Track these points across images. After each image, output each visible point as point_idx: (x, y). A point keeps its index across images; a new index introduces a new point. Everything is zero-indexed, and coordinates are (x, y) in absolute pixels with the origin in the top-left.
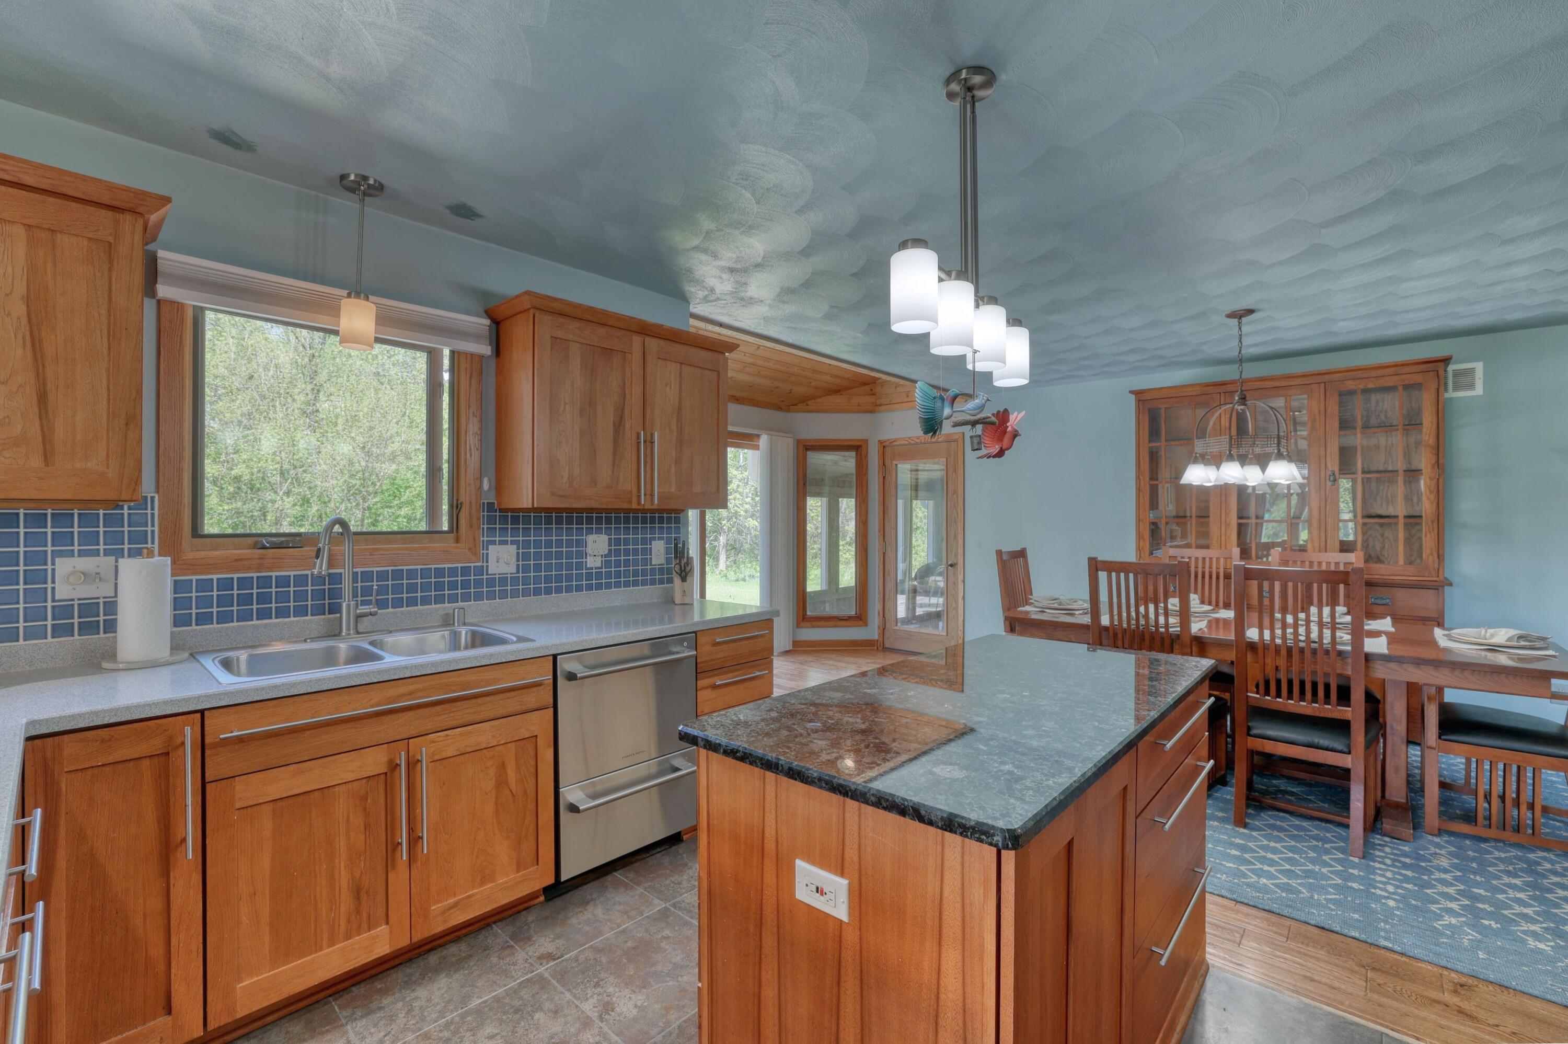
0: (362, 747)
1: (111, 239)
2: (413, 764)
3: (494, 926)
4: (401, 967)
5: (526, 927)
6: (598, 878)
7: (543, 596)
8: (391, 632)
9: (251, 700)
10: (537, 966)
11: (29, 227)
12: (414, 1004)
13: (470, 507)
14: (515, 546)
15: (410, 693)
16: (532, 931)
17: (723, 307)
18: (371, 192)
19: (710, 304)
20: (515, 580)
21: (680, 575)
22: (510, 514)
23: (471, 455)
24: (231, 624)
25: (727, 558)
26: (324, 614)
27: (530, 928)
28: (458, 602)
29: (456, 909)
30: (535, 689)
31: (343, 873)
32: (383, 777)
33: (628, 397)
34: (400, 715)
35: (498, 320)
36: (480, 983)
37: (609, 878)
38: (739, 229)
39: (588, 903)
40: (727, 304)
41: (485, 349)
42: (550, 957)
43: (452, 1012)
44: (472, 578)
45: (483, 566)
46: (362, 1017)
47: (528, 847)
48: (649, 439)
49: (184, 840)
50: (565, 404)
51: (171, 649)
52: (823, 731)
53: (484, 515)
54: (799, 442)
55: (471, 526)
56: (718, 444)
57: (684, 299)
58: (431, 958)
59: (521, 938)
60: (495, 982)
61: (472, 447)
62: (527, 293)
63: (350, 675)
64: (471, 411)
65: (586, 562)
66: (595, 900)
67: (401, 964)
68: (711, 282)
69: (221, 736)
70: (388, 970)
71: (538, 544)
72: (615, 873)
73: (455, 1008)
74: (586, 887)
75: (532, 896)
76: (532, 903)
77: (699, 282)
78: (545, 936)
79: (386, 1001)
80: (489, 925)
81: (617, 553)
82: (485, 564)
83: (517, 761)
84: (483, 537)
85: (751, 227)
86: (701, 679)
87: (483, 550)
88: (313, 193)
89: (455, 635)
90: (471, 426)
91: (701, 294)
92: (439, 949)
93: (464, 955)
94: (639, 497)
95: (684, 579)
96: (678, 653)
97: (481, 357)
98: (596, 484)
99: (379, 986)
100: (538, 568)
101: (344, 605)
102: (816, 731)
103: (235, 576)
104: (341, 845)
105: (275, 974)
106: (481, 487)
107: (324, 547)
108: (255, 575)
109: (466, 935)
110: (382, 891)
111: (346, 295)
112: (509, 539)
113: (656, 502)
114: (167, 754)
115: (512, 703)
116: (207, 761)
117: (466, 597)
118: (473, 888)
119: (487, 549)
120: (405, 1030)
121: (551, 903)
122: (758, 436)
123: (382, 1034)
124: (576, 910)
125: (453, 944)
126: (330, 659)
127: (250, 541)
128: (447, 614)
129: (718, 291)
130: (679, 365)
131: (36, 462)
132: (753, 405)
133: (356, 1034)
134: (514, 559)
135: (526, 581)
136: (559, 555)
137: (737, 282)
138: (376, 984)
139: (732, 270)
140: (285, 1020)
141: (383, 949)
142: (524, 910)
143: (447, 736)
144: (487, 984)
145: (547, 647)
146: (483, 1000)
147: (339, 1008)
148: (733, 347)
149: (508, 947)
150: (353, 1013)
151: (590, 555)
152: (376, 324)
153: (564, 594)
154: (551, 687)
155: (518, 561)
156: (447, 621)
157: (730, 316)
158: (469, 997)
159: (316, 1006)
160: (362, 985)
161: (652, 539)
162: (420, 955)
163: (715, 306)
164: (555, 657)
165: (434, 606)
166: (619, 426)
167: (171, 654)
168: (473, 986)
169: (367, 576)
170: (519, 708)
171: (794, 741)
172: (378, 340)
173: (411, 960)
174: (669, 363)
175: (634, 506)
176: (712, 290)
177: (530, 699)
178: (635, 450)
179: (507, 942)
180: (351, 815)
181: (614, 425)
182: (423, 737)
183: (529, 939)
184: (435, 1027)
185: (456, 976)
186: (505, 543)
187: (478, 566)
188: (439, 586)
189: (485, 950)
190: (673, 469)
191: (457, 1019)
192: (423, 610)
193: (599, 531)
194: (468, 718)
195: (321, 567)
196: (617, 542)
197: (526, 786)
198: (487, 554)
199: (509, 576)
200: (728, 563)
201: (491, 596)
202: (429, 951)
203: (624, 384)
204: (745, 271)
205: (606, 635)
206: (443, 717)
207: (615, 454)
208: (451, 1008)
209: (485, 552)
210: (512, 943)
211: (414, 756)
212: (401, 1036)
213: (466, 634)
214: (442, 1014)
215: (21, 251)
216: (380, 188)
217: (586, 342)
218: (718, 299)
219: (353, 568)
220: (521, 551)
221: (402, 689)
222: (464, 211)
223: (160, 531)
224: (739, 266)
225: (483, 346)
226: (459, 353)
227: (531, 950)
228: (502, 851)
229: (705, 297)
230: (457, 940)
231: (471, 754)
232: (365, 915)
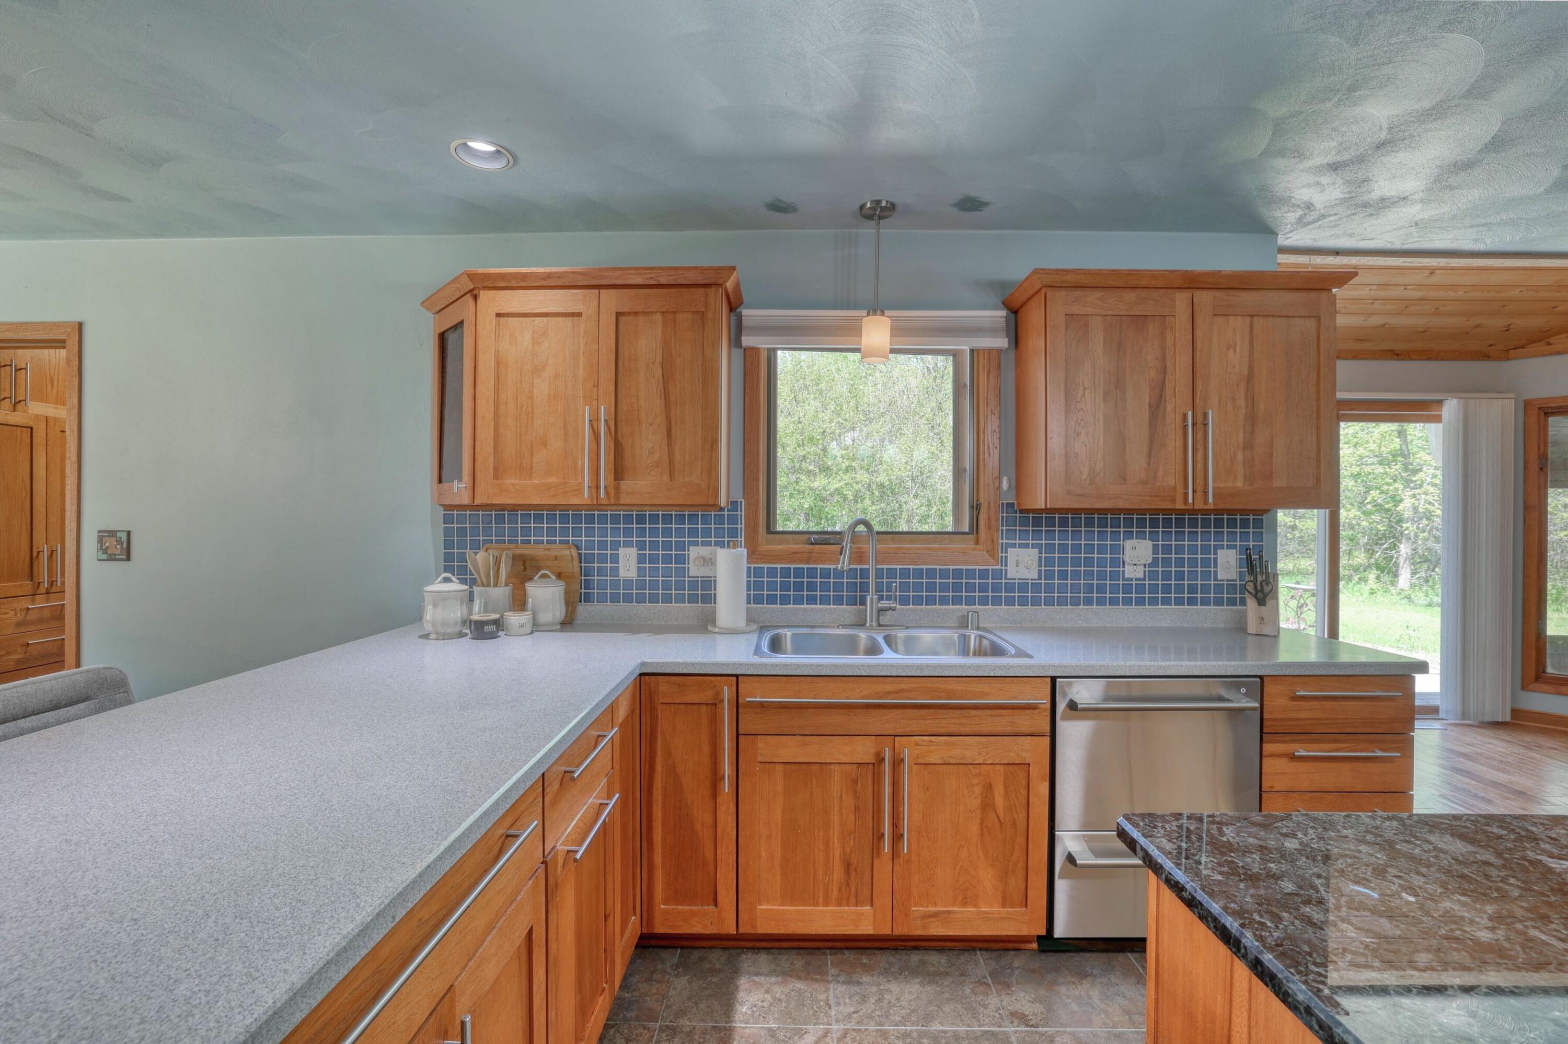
0: (853, 733)
1: (703, 309)
2: (897, 762)
3: (978, 952)
4: (887, 952)
5: (1009, 971)
6: (1106, 951)
7: (1069, 607)
8: (908, 628)
9: (768, 673)
10: (1007, 1022)
11: (663, 313)
12: (885, 996)
13: (989, 508)
14: (1037, 550)
15: (897, 692)
16: (1014, 980)
17: (1334, 226)
18: (885, 214)
19: (1310, 227)
20: (1036, 587)
21: (1255, 596)
22: (1031, 515)
23: (989, 454)
24: (789, 606)
25: (1414, 573)
26: (856, 605)
27: (1012, 974)
28: (975, 605)
29: (936, 919)
30: (1028, 712)
31: (836, 844)
32: (871, 766)
33: (1169, 370)
34: (888, 711)
35: (1016, 309)
36: (947, 1008)
37: (1120, 957)
38: (1329, 99)
39: (1086, 976)
40: (1340, 219)
41: (1001, 342)
42: (1022, 1018)
43: (913, 1024)
44: (990, 581)
45: (1002, 570)
46: (844, 983)
47: (1015, 883)
48: (1200, 419)
49: (724, 776)
50: (1085, 389)
51: (747, 621)
52: (1374, 911)
53: (1003, 517)
54: (1527, 404)
55: (990, 528)
56: (1318, 418)
57: (1267, 231)
58: (913, 956)
59: (1001, 980)
60: (960, 1016)
61: (991, 446)
62: (1036, 272)
63: (843, 665)
64: (989, 408)
65: (1123, 572)
66: (1095, 976)
67: (888, 949)
68: (1303, 194)
69: (747, 699)
70: (876, 948)
71: (1063, 548)
72: (1129, 954)
73: (917, 1021)
74: (1088, 955)
75: (1025, 940)
76: (1023, 946)
77: (1284, 201)
78: (1026, 992)
79: (865, 979)
80: (974, 949)
81: (1167, 562)
82: (1003, 568)
83: (1006, 787)
84: (1002, 539)
85: (1351, 89)
86: (1268, 742)
87: (1002, 552)
88: (847, 231)
89: (965, 639)
90: (989, 424)
91: (1292, 217)
92: (923, 951)
93: (942, 969)
94: (1186, 494)
95: (1261, 602)
96: (1229, 700)
97: (999, 351)
98: (1125, 480)
99: (865, 961)
100: (1063, 575)
101: (869, 598)
102: (1361, 907)
103: (792, 566)
104: (835, 819)
105: (783, 910)
106: (999, 487)
107: (847, 545)
108: (805, 566)
109: (950, 949)
110: (868, 873)
111: (865, 315)
112: (1031, 542)
113: (1211, 500)
114: (715, 704)
115: (1002, 722)
116: (740, 717)
117: (984, 601)
118: (954, 905)
119: (1006, 552)
120: (870, 1017)
121: (1043, 956)
122: (1440, 403)
123: (852, 1009)
124: (1069, 979)
125: (935, 952)
126: (851, 647)
127: (805, 537)
128: (963, 616)
129: (1318, 206)
130: (1248, 319)
131: (666, 478)
132: (1429, 359)
133: (836, 997)
134: (1036, 565)
135: (1049, 589)
136: (1089, 562)
137: (1349, 183)
138: (863, 957)
139: (1334, 167)
140: (794, 952)
141: (866, 928)
142: (1014, 950)
143: (931, 741)
144: (952, 1013)
145: (1043, 667)
146: (943, 1028)
147: (831, 964)
148: (1343, 278)
149: (985, 983)
150: (838, 975)
151: (1129, 564)
152: (891, 336)
153: (1095, 606)
154: (1048, 713)
155: (1040, 566)
156: (963, 623)
157: (1351, 235)
158: (933, 1017)
159: (817, 952)
160: (853, 952)
161: (1216, 548)
162: (905, 948)
163: (1319, 227)
164: (1053, 680)
165: (951, 607)
166: (1156, 408)
167: (747, 625)
168: (939, 1007)
169: (891, 573)
170: (1009, 729)
171: (1297, 909)
172: (892, 351)
173: (896, 949)
174: (1231, 318)
175: (1179, 505)
176: (1309, 206)
177: (1024, 722)
178: (1180, 434)
179: (986, 977)
180: (844, 796)
181: (1150, 407)
182: (908, 738)
183: (1008, 986)
184: (894, 1030)
185: (928, 988)
186: (1026, 546)
187: (995, 569)
188: (957, 587)
189: (962, 975)
190: (1240, 457)
191: (915, 1035)
192: (941, 609)
193: (1141, 536)
194: (953, 729)
195: (843, 563)
196: (1167, 549)
197: (1016, 816)
198: (1006, 557)
199: (1030, 581)
200: (1413, 581)
201: (1010, 602)
202: (915, 948)
203: (1164, 356)
204: (1361, 160)
205: (1121, 663)
206: (928, 722)
207: (1151, 441)
208: (913, 1019)
209: (1004, 555)
210: (990, 981)
211: (899, 754)
212: (865, 1021)
213: (975, 638)
214: (904, 1021)
215: (659, 331)
216: (892, 207)
217: (1110, 313)
218: (1323, 216)
219: (876, 565)
220: (1043, 555)
221: (890, 687)
222: (970, 204)
223: (745, 528)
224: (1346, 156)
225: (999, 339)
226: (978, 351)
227: (1006, 1000)
228: (987, 878)
229: (1300, 219)
230: (940, 950)
231: (956, 766)
232: (853, 890)
